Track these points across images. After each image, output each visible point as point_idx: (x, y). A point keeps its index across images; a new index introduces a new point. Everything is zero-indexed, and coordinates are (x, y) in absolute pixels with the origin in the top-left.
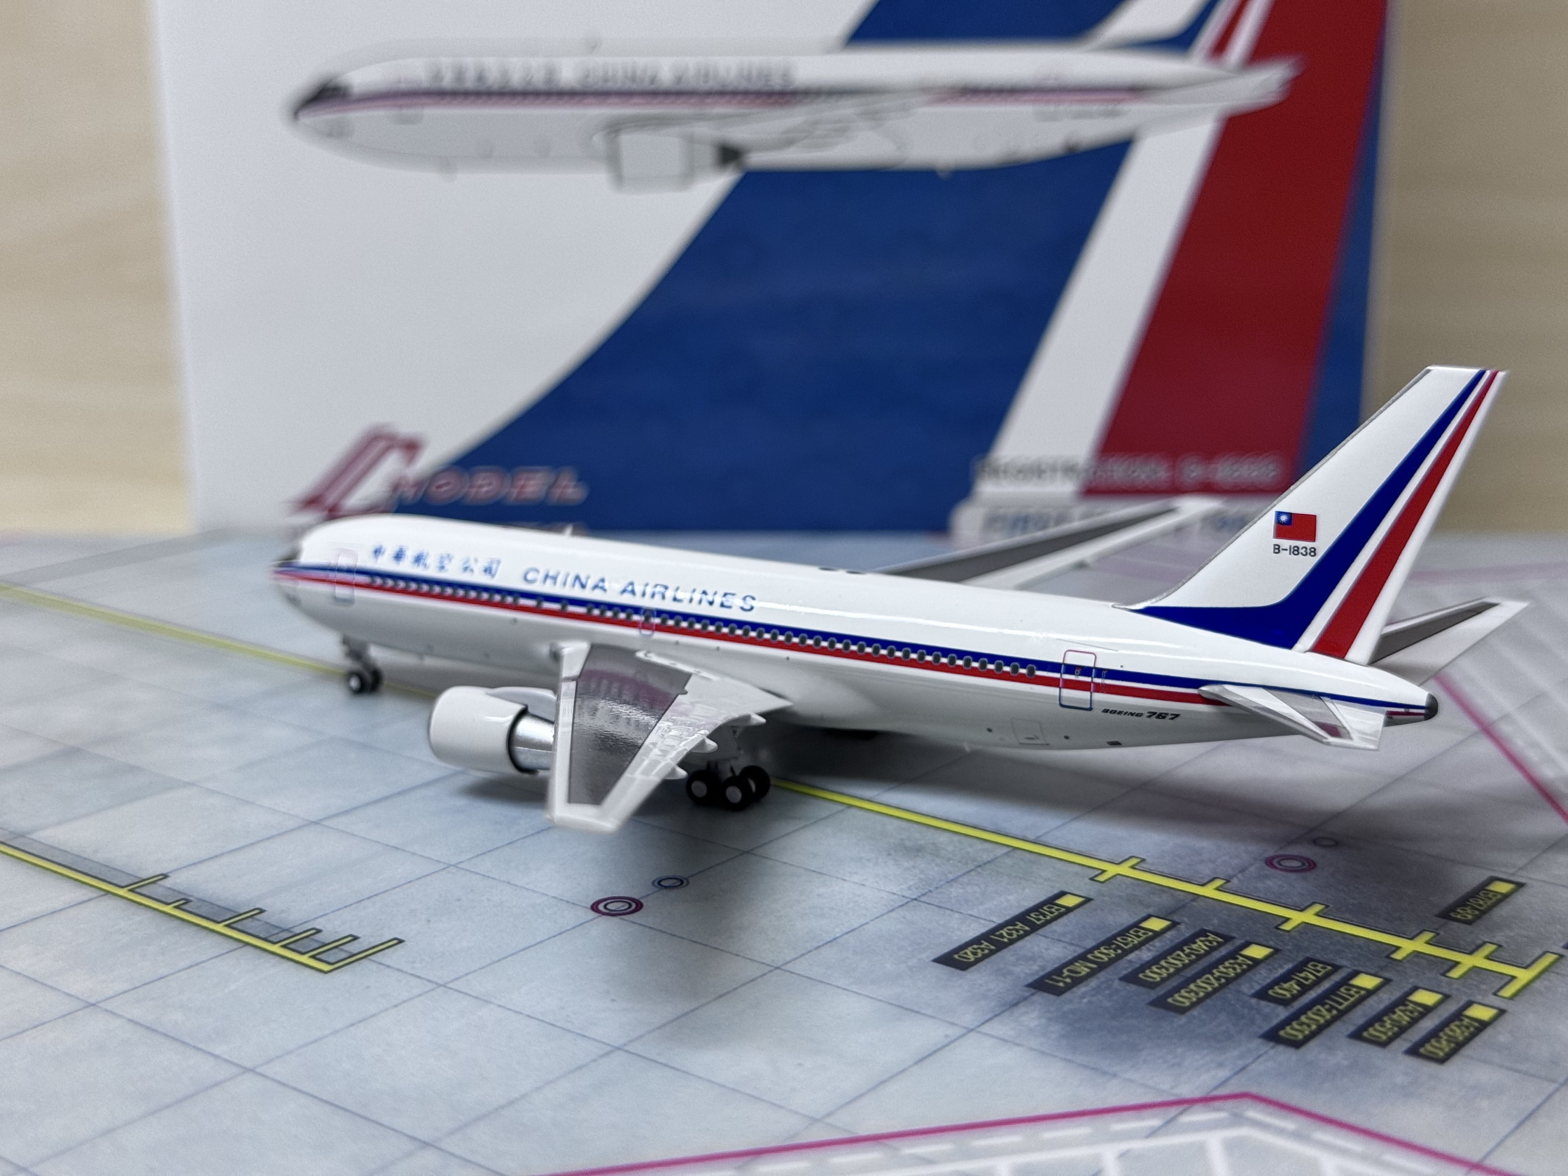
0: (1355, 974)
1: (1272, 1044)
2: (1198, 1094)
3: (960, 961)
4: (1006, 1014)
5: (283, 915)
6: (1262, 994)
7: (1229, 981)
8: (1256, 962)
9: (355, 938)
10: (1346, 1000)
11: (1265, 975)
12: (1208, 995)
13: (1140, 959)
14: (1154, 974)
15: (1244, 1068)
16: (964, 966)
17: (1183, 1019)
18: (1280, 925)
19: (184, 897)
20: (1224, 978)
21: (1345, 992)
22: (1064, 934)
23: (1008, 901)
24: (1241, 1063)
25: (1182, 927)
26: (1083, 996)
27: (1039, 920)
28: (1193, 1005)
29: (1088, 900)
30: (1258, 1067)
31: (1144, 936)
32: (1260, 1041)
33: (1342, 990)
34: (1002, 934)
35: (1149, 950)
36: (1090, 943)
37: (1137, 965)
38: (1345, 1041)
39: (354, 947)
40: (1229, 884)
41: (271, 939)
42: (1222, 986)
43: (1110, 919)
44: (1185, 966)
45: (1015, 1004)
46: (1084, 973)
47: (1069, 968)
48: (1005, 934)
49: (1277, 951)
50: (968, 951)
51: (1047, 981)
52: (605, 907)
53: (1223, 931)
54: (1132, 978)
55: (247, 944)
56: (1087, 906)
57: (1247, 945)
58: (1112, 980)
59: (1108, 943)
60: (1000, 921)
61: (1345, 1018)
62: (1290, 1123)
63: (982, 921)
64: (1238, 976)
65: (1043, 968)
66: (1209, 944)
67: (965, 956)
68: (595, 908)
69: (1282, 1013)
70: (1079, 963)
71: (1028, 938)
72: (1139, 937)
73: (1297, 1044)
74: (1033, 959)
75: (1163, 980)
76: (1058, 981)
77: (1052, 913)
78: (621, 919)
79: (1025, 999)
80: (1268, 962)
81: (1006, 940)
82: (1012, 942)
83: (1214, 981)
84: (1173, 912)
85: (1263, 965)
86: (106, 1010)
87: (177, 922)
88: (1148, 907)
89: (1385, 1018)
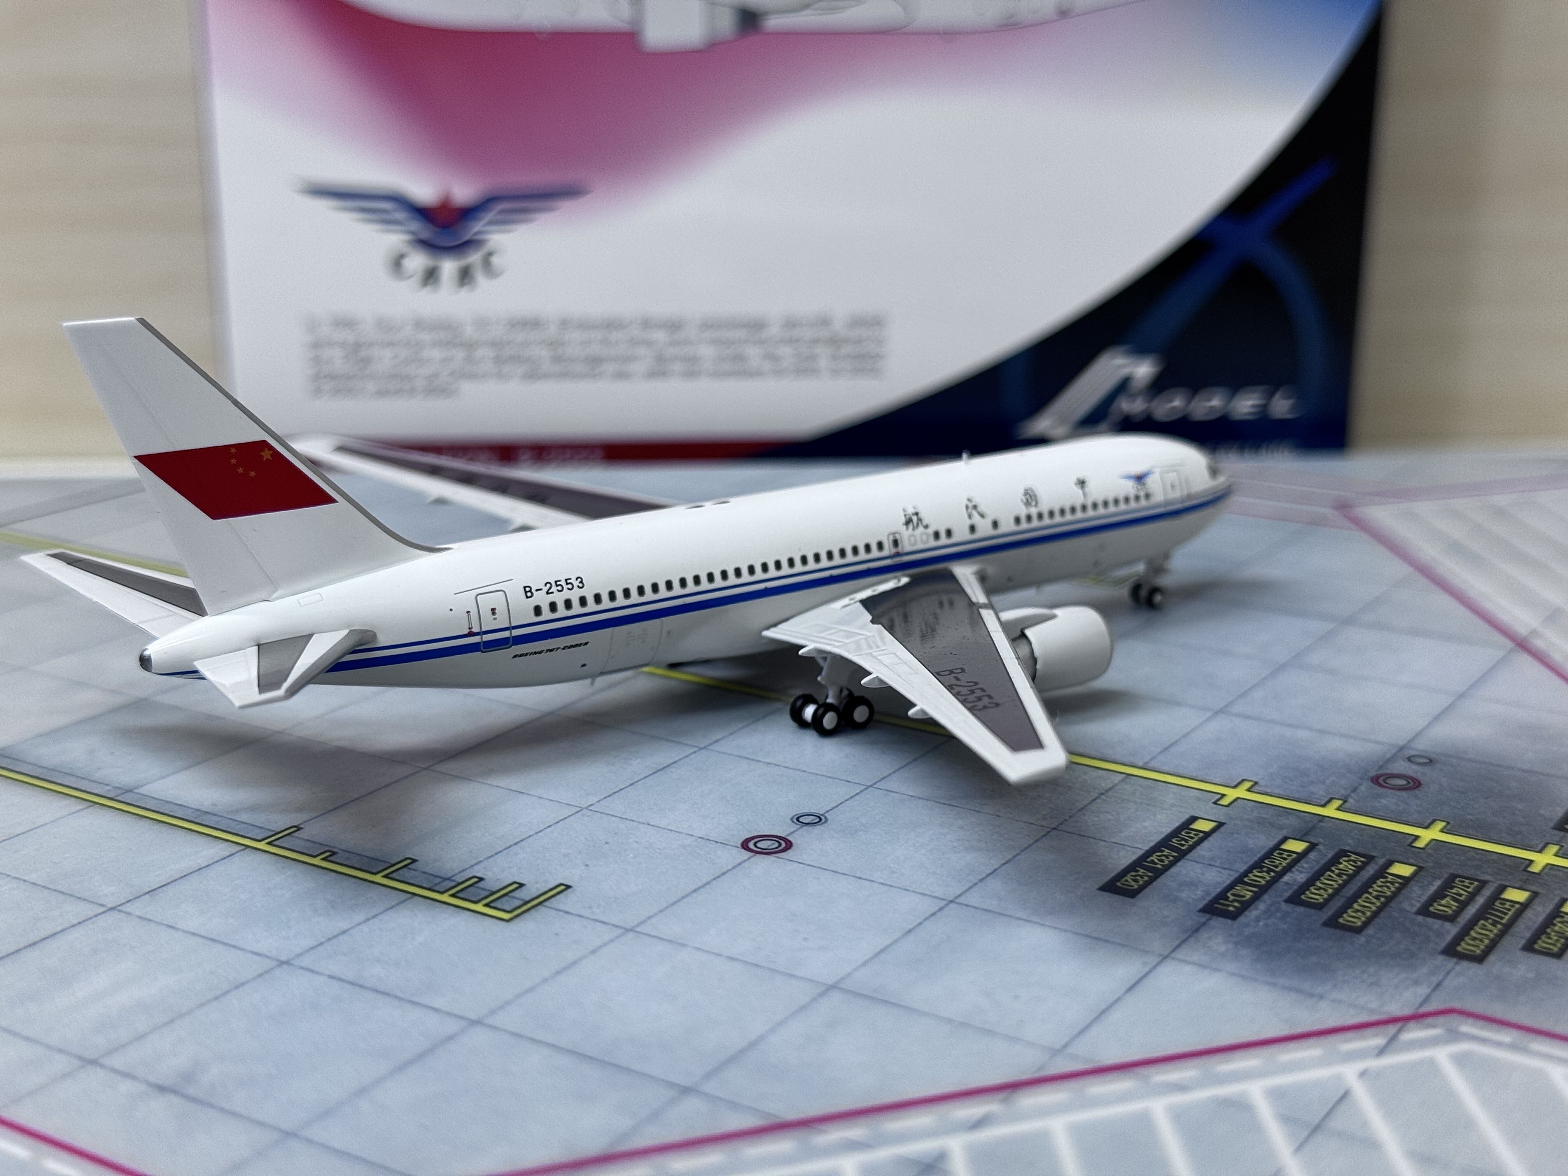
0: (1503, 888)
1: (1455, 960)
2: (1407, 1012)
3: (1124, 888)
4: (1192, 940)
5: (437, 864)
6: (1424, 911)
7: (1389, 899)
8: (1406, 881)
9: (521, 885)
10: (1506, 914)
11: (1419, 892)
12: (1375, 914)
13: (1295, 880)
14: (1315, 895)
15: (1439, 985)
16: (1132, 894)
17: (1362, 939)
18: (1412, 842)
19: (327, 849)
20: (1383, 896)
21: (1500, 906)
22: (1212, 859)
23: (1145, 828)
24: (1435, 980)
25: (1321, 847)
26: (1258, 919)
27: (1183, 845)
28: (1366, 925)
29: (1220, 825)
30: (1452, 982)
31: (1290, 859)
32: (1441, 958)
33: (1497, 903)
34: (1153, 861)
35: (1301, 872)
36: (1243, 868)
37: (1296, 887)
38: (1520, 954)
39: (524, 894)
40: (1346, 804)
41: (437, 888)
42: (1384, 906)
43: (1251, 843)
44: (1342, 887)
45: (1197, 930)
46: (1248, 897)
47: (1231, 892)
48: (1156, 861)
49: (1420, 869)
51: (1216, 905)
52: (755, 844)
53: (1360, 850)
54: (1296, 899)
55: (414, 894)
56: (1222, 829)
57: (1390, 863)
58: (1279, 903)
59: (1258, 865)
60: (1146, 847)
61: (1511, 931)
62: (1506, 1036)
63: (1129, 849)
64: (1395, 895)
65: (1208, 894)
66: (1353, 864)
67: (1127, 883)
68: (746, 847)
69: (1452, 930)
70: (1240, 887)
71: (1180, 864)
72: (1285, 859)
73: (1480, 959)
74: (1192, 884)
75: (1327, 901)
76: (1228, 906)
77: (1192, 838)
78: (775, 857)
79: (1204, 924)
80: (1416, 878)
81: (1159, 866)
82: (1167, 868)
83: (1374, 900)
84: (1307, 833)
85: (1413, 883)
86: (302, 968)
87: (333, 874)
88: (1281, 829)
89: (1548, 930)
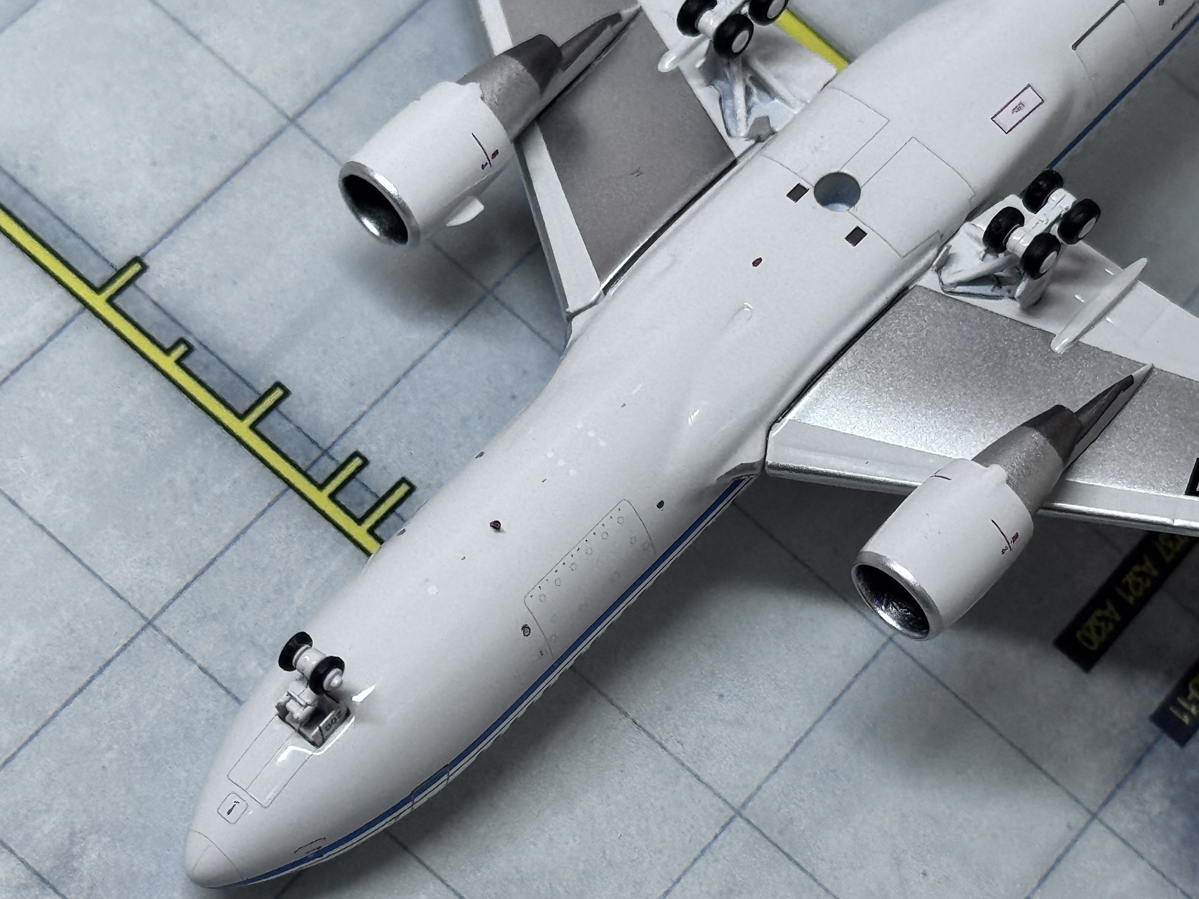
4: (1129, 784)
16: (1088, 660)
34: (1127, 583)
41: (315, 474)
45: (1138, 763)
48: (1131, 585)
50: (1091, 623)
67: (1089, 632)
71: (1155, 599)
79: (1149, 749)
81: (1131, 600)
82: (1139, 605)
